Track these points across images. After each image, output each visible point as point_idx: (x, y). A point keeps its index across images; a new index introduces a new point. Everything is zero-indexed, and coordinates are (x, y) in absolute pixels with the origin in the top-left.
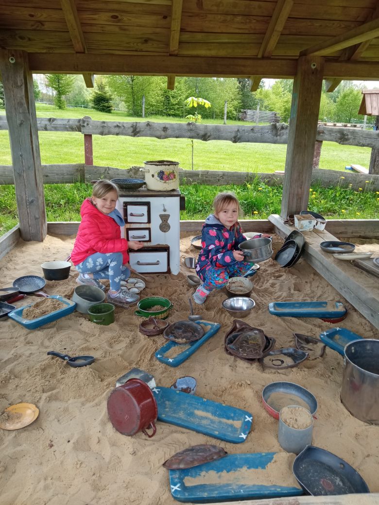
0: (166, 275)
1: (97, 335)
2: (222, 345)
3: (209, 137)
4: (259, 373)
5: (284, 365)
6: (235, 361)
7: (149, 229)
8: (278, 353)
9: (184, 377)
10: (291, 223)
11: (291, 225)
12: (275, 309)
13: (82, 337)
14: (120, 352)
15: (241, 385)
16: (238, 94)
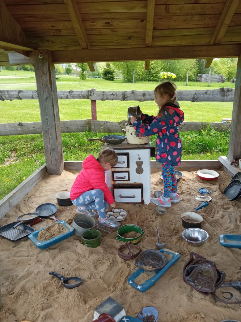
0: (140, 204)
1: (87, 256)
2: (181, 274)
4: (211, 305)
5: (234, 299)
6: (192, 290)
7: (128, 172)
8: (228, 286)
9: (149, 306)
10: (236, 165)
11: (236, 166)
12: (225, 241)
14: (102, 274)
15: (197, 317)
16: (196, 64)
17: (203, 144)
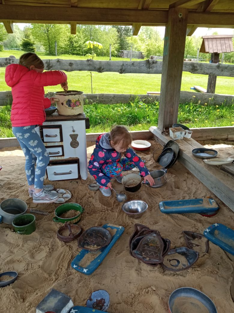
0: (77, 180)
1: (21, 245)
2: (127, 247)
3: (103, 69)
4: (160, 275)
5: (180, 266)
6: (139, 263)
7: (62, 146)
8: (174, 253)
9: (98, 290)
10: (167, 134)
11: (166, 135)
12: (164, 208)
13: (7, 248)
14: (41, 263)
15: (148, 292)
16: (118, 40)
17: (133, 116)
